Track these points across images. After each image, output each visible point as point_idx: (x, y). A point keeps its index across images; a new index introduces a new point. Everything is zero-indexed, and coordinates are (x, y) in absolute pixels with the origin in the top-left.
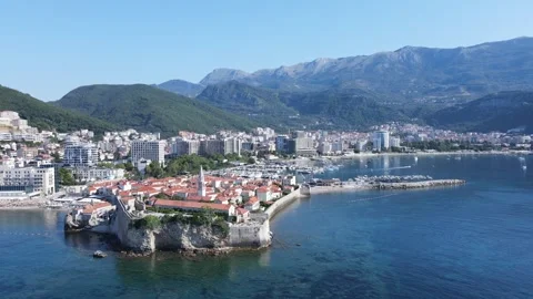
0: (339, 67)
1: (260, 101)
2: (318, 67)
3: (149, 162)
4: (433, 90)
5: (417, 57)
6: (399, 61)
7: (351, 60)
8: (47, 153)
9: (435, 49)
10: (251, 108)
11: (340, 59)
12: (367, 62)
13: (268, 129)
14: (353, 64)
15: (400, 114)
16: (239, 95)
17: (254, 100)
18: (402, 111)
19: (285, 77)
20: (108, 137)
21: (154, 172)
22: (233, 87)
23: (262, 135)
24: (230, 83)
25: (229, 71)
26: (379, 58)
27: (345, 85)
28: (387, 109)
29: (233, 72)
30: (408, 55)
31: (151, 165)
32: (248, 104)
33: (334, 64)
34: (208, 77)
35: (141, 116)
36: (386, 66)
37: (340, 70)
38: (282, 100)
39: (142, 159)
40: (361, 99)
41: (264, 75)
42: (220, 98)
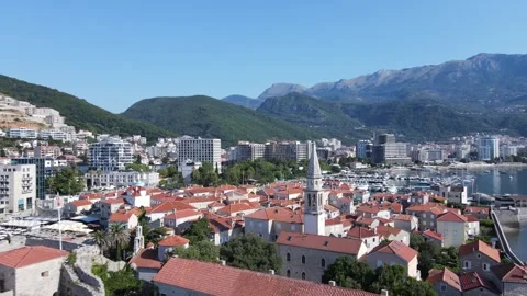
0: (405, 77)
1: (322, 113)
2: (381, 80)
3: (198, 165)
4: (518, 99)
5: (493, 64)
6: (474, 70)
7: (416, 70)
8: (75, 154)
9: (516, 55)
10: (312, 120)
11: (404, 70)
12: (437, 72)
13: (334, 140)
14: (419, 75)
15: (484, 124)
16: (299, 107)
17: (315, 111)
18: (486, 121)
19: (345, 90)
20: (161, 143)
21: (204, 179)
22: (293, 98)
23: (328, 145)
24: (289, 95)
25: (288, 85)
26: (451, 67)
27: (414, 96)
28: (468, 118)
29: (291, 86)
30: (483, 63)
31: (200, 169)
32: (309, 116)
33: (397, 76)
34: (266, 92)
35: (199, 125)
36: (458, 74)
37: (406, 81)
38: (346, 111)
39: (189, 161)
40: (436, 109)
41: (323, 88)
42: (280, 110)
